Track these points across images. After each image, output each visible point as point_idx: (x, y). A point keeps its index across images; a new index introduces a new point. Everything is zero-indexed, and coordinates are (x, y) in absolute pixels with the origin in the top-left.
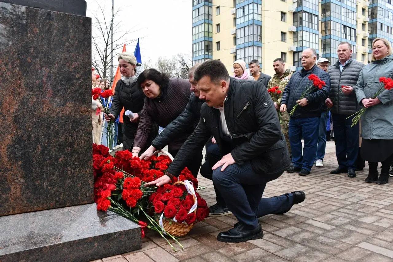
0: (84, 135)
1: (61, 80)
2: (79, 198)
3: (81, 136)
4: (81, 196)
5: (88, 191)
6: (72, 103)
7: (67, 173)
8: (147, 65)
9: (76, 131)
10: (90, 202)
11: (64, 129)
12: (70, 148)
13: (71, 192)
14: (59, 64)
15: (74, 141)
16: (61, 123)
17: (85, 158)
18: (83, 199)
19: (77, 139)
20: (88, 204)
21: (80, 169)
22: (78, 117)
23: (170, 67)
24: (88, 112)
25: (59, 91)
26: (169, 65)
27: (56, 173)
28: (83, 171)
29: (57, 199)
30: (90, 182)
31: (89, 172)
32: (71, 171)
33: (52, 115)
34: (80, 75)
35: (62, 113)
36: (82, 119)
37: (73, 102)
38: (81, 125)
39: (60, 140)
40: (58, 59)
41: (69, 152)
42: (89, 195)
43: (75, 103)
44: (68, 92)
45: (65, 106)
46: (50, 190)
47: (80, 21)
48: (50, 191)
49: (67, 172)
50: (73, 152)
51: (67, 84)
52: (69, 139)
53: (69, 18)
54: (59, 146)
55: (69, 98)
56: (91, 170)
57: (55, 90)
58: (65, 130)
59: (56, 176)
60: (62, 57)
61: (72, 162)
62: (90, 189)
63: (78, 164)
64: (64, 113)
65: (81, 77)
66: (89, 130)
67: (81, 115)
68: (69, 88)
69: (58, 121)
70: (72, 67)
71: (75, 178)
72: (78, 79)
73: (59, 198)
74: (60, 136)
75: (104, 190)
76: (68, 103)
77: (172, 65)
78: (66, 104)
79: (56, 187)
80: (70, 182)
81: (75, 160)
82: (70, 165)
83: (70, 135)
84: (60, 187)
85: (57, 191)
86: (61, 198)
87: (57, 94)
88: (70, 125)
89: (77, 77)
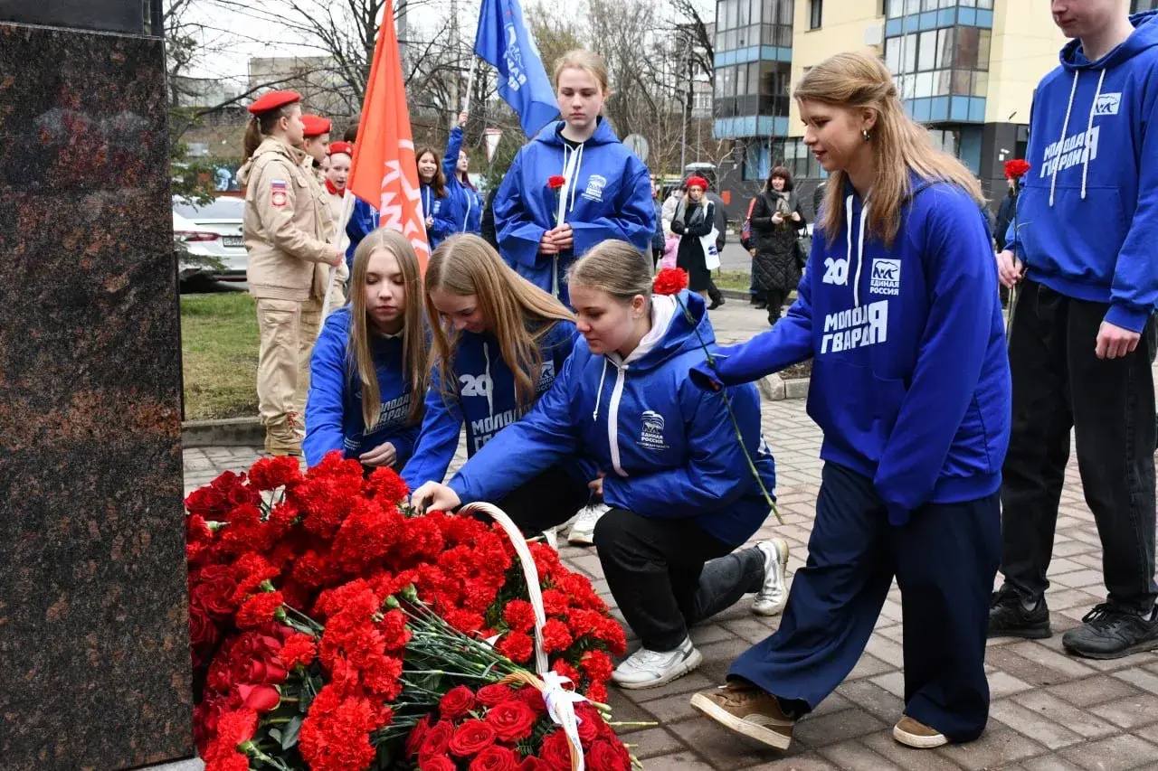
0: (148, 510)
1: (46, 307)
2: (133, 744)
3: (137, 516)
4: (141, 735)
5: (169, 716)
6: (98, 390)
7: (82, 657)
8: (547, 10)
9: (115, 499)
10: (176, 756)
11: (66, 493)
12: (92, 563)
13: (101, 724)
14: (32, 244)
15: (108, 536)
16: (51, 471)
17: (156, 595)
18: (149, 745)
19: (122, 528)
20: (169, 761)
21: (135, 638)
22: (123, 443)
23: (634, 19)
24: (162, 424)
25: (37, 349)
26: (630, 13)
27: (38, 659)
28: (146, 644)
29: (43, 755)
30: (176, 682)
31: (170, 646)
32: (100, 649)
33: (14, 445)
34: (123, 279)
35: (56, 435)
36: (139, 449)
37: (100, 391)
38: (136, 472)
39: (51, 536)
40: (27, 224)
41: (89, 580)
42: (172, 729)
43: (106, 392)
44: (78, 351)
45: (67, 405)
46: (13, 724)
47: (115, 56)
48: (12, 730)
49: (84, 653)
50: (106, 575)
51: (70, 320)
52: (87, 529)
53: (64, 45)
54: (45, 558)
55: (84, 372)
56: (181, 637)
57: (23, 346)
58: (71, 497)
59: (38, 672)
60: (43, 213)
61: (102, 615)
62: (176, 708)
63: (127, 621)
64: (63, 433)
65: (126, 290)
66: (171, 491)
67: (133, 437)
68: (84, 338)
69: (42, 465)
70: (88, 251)
71: (118, 671)
72: (118, 298)
73: (52, 752)
74: (48, 521)
75: (234, 708)
76: (81, 394)
77: (642, 14)
78: (71, 397)
79: (38, 713)
80: (96, 688)
81: (114, 606)
82: (92, 627)
83: (93, 513)
84: (53, 709)
85: (43, 724)
86: (59, 749)
87: (32, 364)
88: (92, 479)
89: (111, 290)
